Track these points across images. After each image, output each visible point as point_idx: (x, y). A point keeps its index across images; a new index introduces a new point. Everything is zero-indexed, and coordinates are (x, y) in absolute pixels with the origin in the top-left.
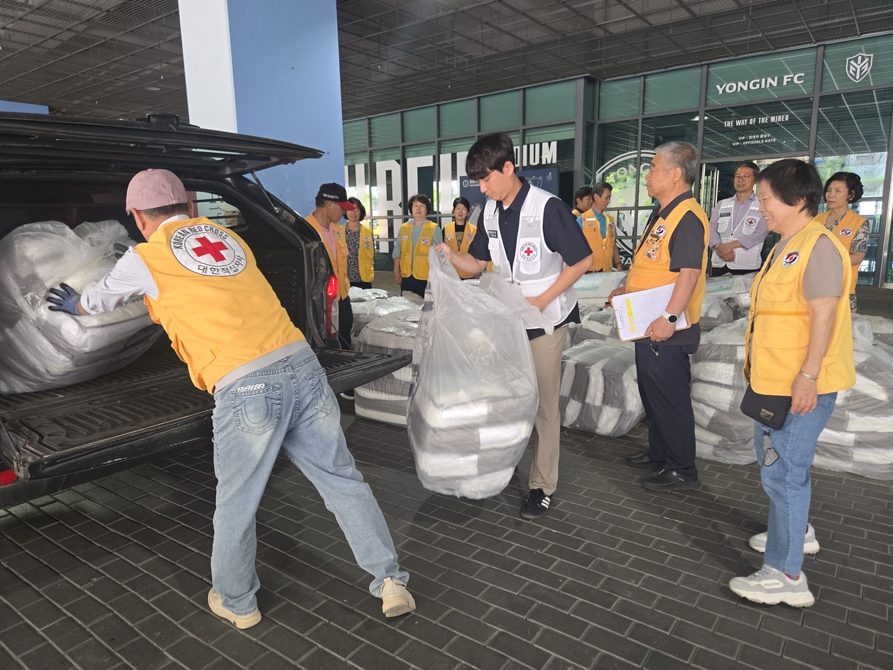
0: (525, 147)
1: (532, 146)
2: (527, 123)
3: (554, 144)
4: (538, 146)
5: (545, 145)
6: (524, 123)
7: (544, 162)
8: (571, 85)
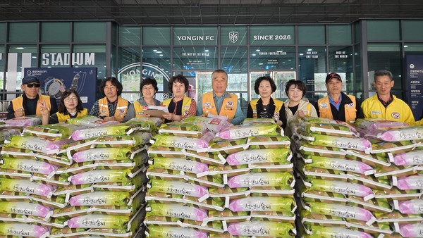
0: (73, 54)
1: (78, 54)
2: (75, 40)
3: (93, 54)
4: (82, 54)
5: (87, 54)
6: (73, 41)
7: (86, 64)
8: (103, 25)
